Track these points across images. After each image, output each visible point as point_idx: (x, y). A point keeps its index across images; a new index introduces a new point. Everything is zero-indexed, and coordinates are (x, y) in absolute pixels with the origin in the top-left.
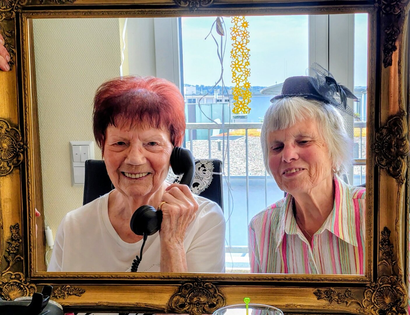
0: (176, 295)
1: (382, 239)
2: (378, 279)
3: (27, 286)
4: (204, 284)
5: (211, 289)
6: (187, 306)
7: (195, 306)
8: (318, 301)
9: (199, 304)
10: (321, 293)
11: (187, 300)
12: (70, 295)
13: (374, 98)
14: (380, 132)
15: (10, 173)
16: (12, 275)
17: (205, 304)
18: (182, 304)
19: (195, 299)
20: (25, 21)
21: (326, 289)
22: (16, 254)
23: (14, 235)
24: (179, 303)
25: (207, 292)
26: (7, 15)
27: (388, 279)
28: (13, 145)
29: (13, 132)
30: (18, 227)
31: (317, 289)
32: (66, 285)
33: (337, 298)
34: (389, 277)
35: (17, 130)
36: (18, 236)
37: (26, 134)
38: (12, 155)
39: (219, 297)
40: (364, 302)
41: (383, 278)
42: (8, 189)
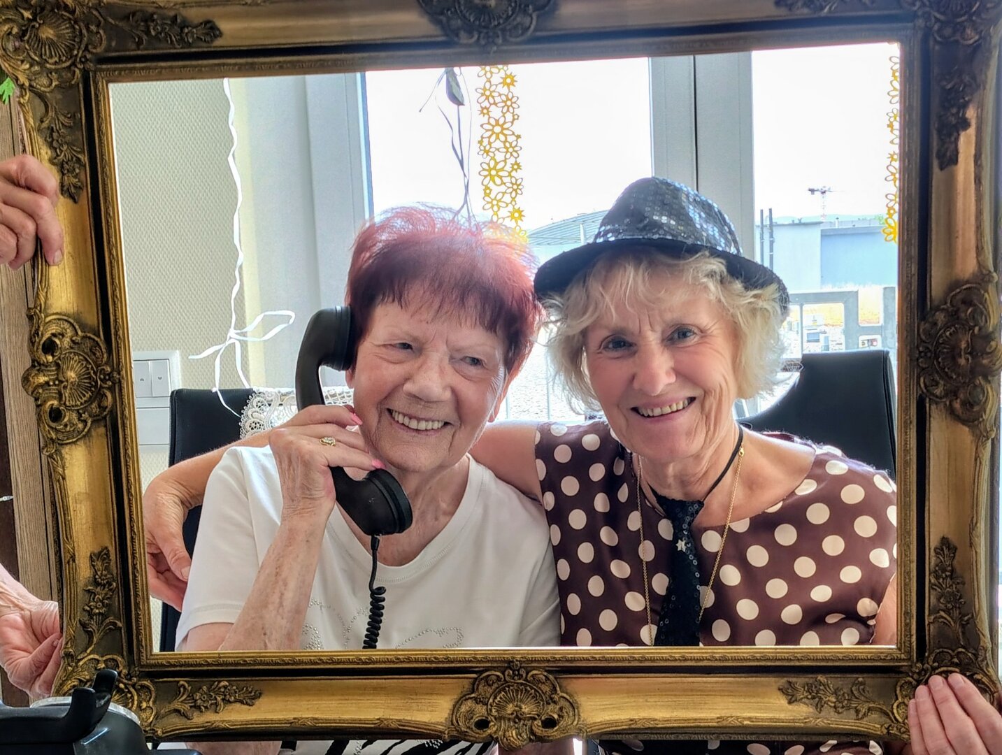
0: (466, 700)
1: (937, 565)
2: (927, 654)
3: (133, 686)
4: (527, 673)
5: (544, 683)
6: (494, 725)
7: (512, 724)
8: (790, 707)
9: (520, 719)
10: (794, 689)
11: (491, 710)
12: (229, 702)
13: (915, 241)
14: (930, 320)
15: (84, 436)
16: (98, 661)
17: (535, 719)
18: (482, 720)
19: (510, 708)
20: (103, 90)
21: (807, 680)
22: (104, 616)
23: (99, 573)
24: (474, 717)
25: (535, 690)
26: (62, 77)
27: (953, 654)
28: (89, 373)
29: (89, 343)
30: (108, 554)
31: (786, 679)
32: (220, 682)
33: (834, 700)
34: (953, 651)
35: (96, 339)
36: (108, 576)
37: (118, 347)
38: (87, 395)
39: (562, 703)
40: (898, 707)
41: (939, 653)
42: (83, 471)
